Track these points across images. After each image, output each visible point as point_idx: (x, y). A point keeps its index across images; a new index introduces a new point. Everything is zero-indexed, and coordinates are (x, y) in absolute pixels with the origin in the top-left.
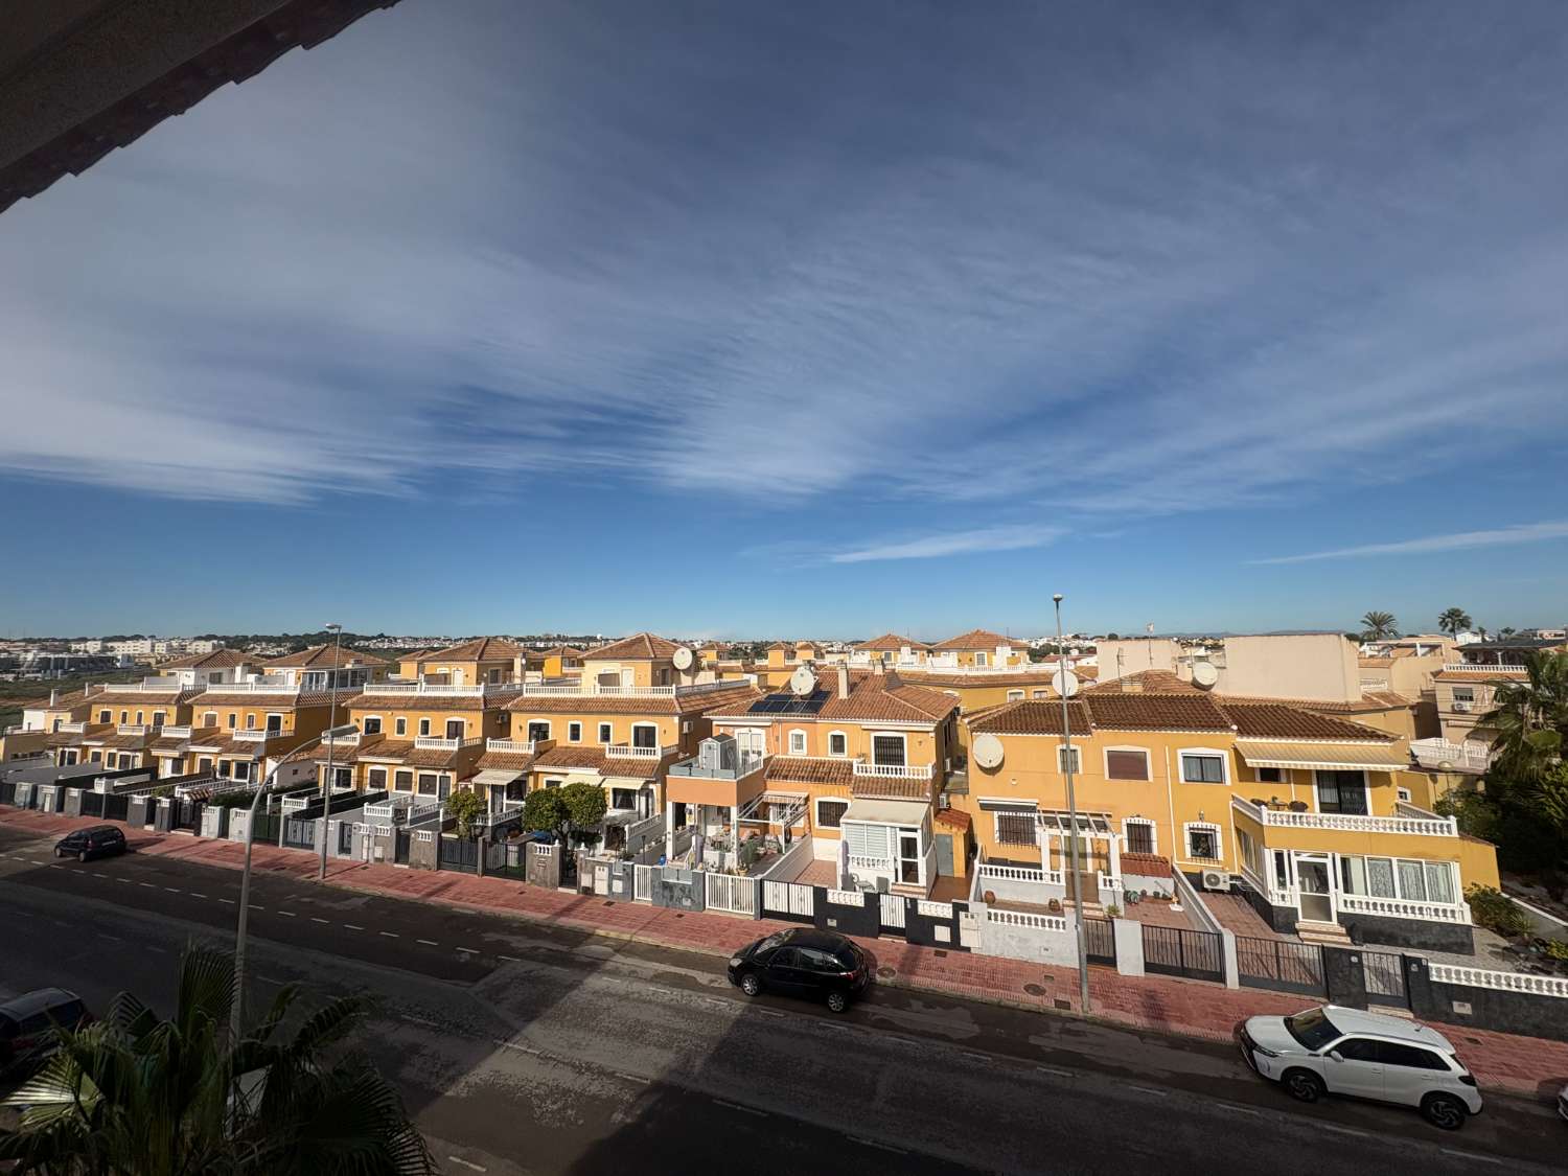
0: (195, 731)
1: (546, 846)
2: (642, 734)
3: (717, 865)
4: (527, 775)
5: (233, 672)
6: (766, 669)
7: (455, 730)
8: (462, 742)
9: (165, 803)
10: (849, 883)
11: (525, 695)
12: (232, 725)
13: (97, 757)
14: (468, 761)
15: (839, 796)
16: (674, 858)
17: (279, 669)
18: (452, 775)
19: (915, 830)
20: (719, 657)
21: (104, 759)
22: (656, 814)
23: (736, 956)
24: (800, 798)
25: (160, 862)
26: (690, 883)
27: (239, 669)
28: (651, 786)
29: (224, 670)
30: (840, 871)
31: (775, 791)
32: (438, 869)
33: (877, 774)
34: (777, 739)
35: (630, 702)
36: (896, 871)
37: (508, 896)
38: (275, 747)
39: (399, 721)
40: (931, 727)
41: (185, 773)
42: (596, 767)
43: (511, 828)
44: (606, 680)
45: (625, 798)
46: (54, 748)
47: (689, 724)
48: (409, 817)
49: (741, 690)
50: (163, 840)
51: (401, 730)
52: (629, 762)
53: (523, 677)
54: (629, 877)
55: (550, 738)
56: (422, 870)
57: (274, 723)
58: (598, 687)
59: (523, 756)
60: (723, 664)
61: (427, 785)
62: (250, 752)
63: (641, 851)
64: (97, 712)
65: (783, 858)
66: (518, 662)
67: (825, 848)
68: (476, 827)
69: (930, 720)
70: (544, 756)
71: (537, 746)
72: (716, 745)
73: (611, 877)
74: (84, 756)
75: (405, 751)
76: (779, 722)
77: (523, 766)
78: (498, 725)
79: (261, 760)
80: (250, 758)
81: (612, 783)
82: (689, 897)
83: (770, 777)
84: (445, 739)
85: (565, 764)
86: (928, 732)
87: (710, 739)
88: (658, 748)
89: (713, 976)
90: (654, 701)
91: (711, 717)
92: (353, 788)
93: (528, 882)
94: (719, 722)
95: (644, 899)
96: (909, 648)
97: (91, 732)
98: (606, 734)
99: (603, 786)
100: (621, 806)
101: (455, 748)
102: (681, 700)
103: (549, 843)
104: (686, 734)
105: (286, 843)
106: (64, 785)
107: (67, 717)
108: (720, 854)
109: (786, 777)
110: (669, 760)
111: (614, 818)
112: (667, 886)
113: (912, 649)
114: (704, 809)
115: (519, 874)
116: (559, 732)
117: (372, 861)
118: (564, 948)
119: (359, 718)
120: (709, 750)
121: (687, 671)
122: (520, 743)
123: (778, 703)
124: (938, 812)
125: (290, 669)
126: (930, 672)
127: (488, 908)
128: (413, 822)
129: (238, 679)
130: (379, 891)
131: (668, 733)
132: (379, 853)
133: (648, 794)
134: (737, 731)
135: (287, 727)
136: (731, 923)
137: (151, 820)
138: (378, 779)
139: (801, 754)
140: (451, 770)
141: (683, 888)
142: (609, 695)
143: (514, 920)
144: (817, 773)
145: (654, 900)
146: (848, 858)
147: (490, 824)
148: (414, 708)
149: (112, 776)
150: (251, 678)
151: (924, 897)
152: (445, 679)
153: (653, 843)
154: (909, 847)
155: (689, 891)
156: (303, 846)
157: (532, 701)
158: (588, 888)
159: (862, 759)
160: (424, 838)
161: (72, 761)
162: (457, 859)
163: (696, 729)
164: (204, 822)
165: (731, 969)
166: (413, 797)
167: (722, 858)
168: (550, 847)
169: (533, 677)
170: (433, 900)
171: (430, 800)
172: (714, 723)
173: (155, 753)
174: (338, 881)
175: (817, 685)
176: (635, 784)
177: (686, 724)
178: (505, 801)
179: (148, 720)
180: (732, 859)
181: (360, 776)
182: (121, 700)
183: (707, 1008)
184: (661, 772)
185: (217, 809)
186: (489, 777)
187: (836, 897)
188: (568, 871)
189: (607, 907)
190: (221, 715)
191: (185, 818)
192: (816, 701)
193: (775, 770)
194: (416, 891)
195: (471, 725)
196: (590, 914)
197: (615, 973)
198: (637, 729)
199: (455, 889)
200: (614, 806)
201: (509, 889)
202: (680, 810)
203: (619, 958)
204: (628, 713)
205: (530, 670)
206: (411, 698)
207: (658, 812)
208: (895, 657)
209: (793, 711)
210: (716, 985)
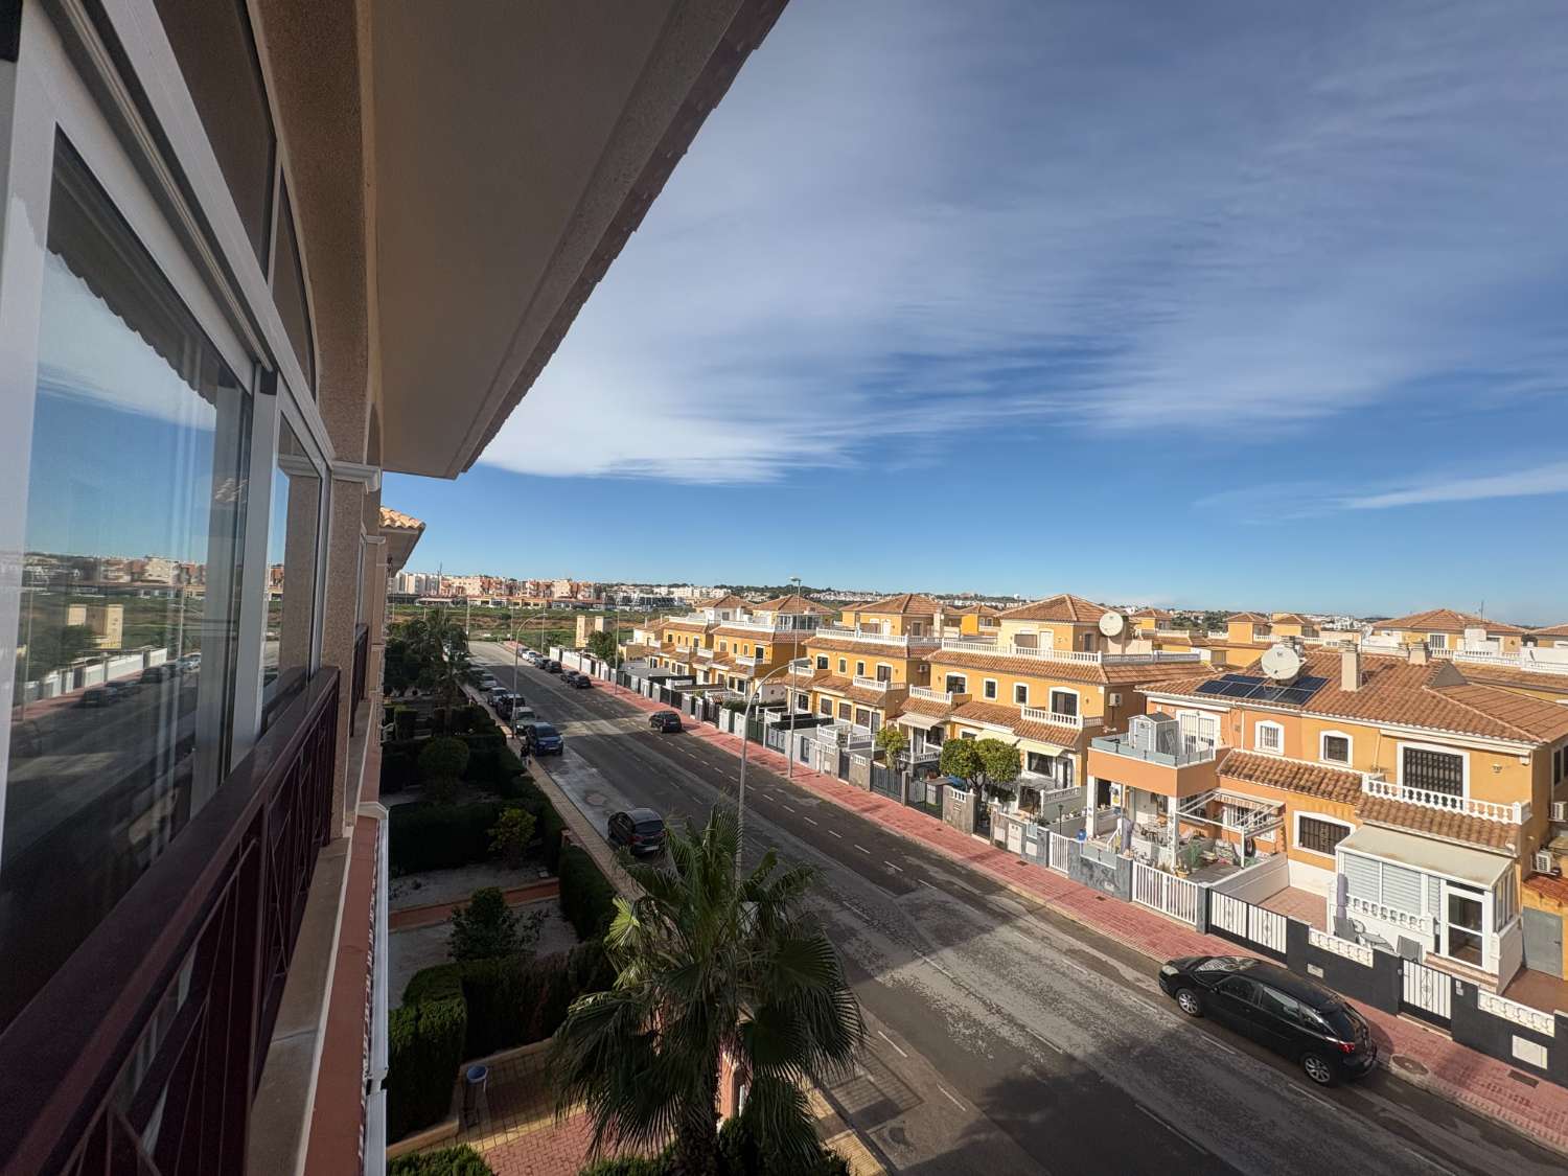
0: (715, 654)
1: (962, 793)
2: (1061, 700)
3: (1149, 857)
4: (945, 723)
5: (735, 612)
6: (1225, 643)
7: (884, 674)
8: (889, 686)
9: (700, 702)
10: (1346, 929)
11: (944, 649)
12: (735, 652)
13: (667, 664)
14: (895, 703)
15: (1335, 816)
16: (1095, 837)
17: (761, 612)
18: (882, 713)
19: (1480, 891)
20: (1159, 626)
21: (670, 666)
22: (1075, 786)
23: (1170, 963)
24: (1270, 806)
25: (696, 741)
26: (1115, 868)
27: (738, 610)
28: (1070, 756)
29: (730, 611)
30: (1332, 912)
31: (1230, 790)
32: (871, 790)
33: (1407, 799)
34: (1238, 729)
35: (1048, 665)
36: (1437, 938)
37: (929, 829)
38: (761, 671)
39: (842, 661)
40: (1526, 749)
41: (710, 683)
42: (1011, 726)
43: (930, 769)
44: (1021, 640)
45: (1042, 763)
46: (647, 656)
47: (1117, 697)
48: (849, 742)
49: (1188, 666)
50: (699, 727)
51: (843, 669)
52: (1046, 727)
53: (942, 632)
54: (1044, 843)
55: (966, 692)
56: (858, 788)
57: (759, 653)
58: (1014, 646)
59: (941, 706)
60: (1162, 634)
61: (862, 718)
62: (745, 673)
63: (1058, 820)
64: (666, 633)
65: (1241, 872)
66: (938, 618)
67: (1309, 876)
68: (901, 762)
69: (1521, 739)
70: (960, 708)
71: (954, 697)
72: (1152, 724)
73: (1025, 839)
74: (661, 664)
75: (845, 687)
76: (1238, 707)
77: (941, 714)
78: (920, 673)
79: (752, 679)
80: (744, 677)
81: (1027, 746)
82: (1111, 881)
83: (1226, 772)
84: (876, 681)
85: (979, 719)
86: (1518, 756)
87: (1142, 716)
88: (1079, 717)
89: (1140, 976)
90: (1075, 667)
91: (1145, 692)
92: (809, 711)
93: (944, 821)
94: (1155, 698)
95: (1061, 870)
96: (1484, 632)
97: (663, 646)
98: (1022, 695)
99: (1018, 747)
100: (1036, 770)
101: (884, 690)
102: (1107, 669)
103: (964, 790)
104: (1113, 707)
105: (768, 745)
106: (653, 680)
107: (652, 636)
108: (1153, 847)
109: (1250, 777)
110: (1090, 733)
111: (1029, 781)
112: (1086, 863)
113: (1488, 633)
114: (1133, 793)
115: (937, 811)
116: (975, 687)
117: (823, 772)
118: (977, 892)
119: (814, 654)
120: (1142, 729)
121: (1116, 639)
122: (939, 694)
123: (1242, 686)
124: (1530, 877)
125: (769, 613)
126: (1528, 669)
127: (910, 836)
128: (852, 747)
129: (738, 618)
130: (828, 798)
131: (1092, 703)
132: (827, 768)
133: (1067, 764)
134: (1179, 712)
135: (767, 658)
136: (1165, 926)
137: (693, 713)
138: (826, 707)
139: (1278, 753)
140: (882, 708)
141: (1105, 871)
142: (1025, 657)
143: (931, 852)
144: (1298, 780)
145: (1071, 874)
146: (1347, 899)
147: (912, 762)
148: (852, 651)
149: (674, 678)
150: (746, 617)
151: (1494, 990)
152: (876, 628)
153: (1071, 816)
154: (1465, 912)
155: (1113, 876)
156: (777, 749)
157: (949, 655)
158: (1001, 842)
159: (1379, 774)
160: (859, 762)
161: (655, 666)
162: (886, 786)
163: (1125, 705)
164: (721, 719)
165: (1163, 975)
166: (852, 727)
167: (1155, 852)
168: (965, 794)
169: (952, 632)
170: (867, 816)
171: (863, 732)
172: (1149, 699)
173: (695, 666)
174: (799, 782)
175: (1303, 670)
176: (1052, 750)
177: (1113, 696)
178: (925, 744)
179: (691, 643)
180: (1168, 855)
181: (814, 702)
182: (678, 627)
183: (1131, 1006)
184: (1083, 742)
185: (728, 711)
186: (912, 719)
187: (1322, 939)
188: (982, 823)
189: (1020, 866)
190: (729, 642)
191: (710, 714)
192: (1302, 689)
193: (1231, 765)
194: (853, 804)
195: (897, 671)
196: (1003, 867)
197: (1027, 932)
198: (1055, 694)
199: (882, 812)
200: (1030, 769)
201: (927, 823)
202: (1104, 788)
203: (1031, 918)
204: (1046, 677)
205: (947, 625)
206: (850, 642)
207: (1077, 784)
208: (1453, 643)
209: (1263, 698)
210: (1143, 986)
